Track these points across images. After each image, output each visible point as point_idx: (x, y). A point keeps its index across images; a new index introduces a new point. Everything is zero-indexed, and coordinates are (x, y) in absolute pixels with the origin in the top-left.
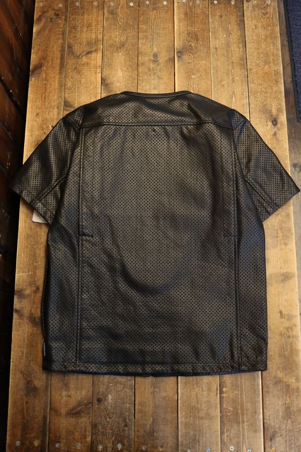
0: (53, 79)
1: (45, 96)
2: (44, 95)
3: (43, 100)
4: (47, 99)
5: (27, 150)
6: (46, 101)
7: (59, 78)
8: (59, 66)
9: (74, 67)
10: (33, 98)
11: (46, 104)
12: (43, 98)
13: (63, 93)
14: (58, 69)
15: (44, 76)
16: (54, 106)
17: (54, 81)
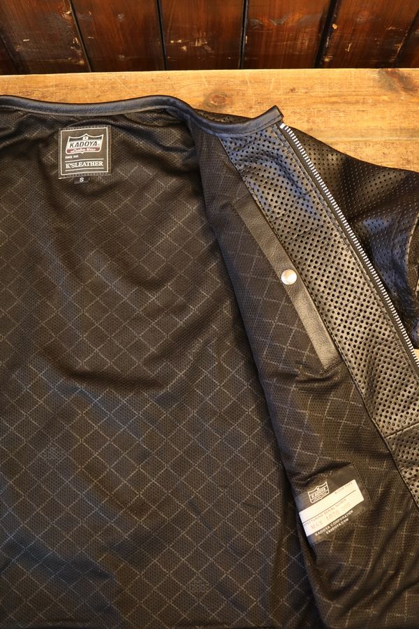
0: (378, 116)
1: (337, 102)
2: (339, 101)
3: (327, 99)
4: (329, 107)
5: (210, 77)
6: (325, 106)
7: (382, 129)
8: (412, 126)
9: (411, 158)
10: (330, 79)
11: (318, 106)
12: (333, 99)
13: (345, 139)
14: (403, 125)
15: (386, 98)
16: (314, 122)
17: (373, 119)
